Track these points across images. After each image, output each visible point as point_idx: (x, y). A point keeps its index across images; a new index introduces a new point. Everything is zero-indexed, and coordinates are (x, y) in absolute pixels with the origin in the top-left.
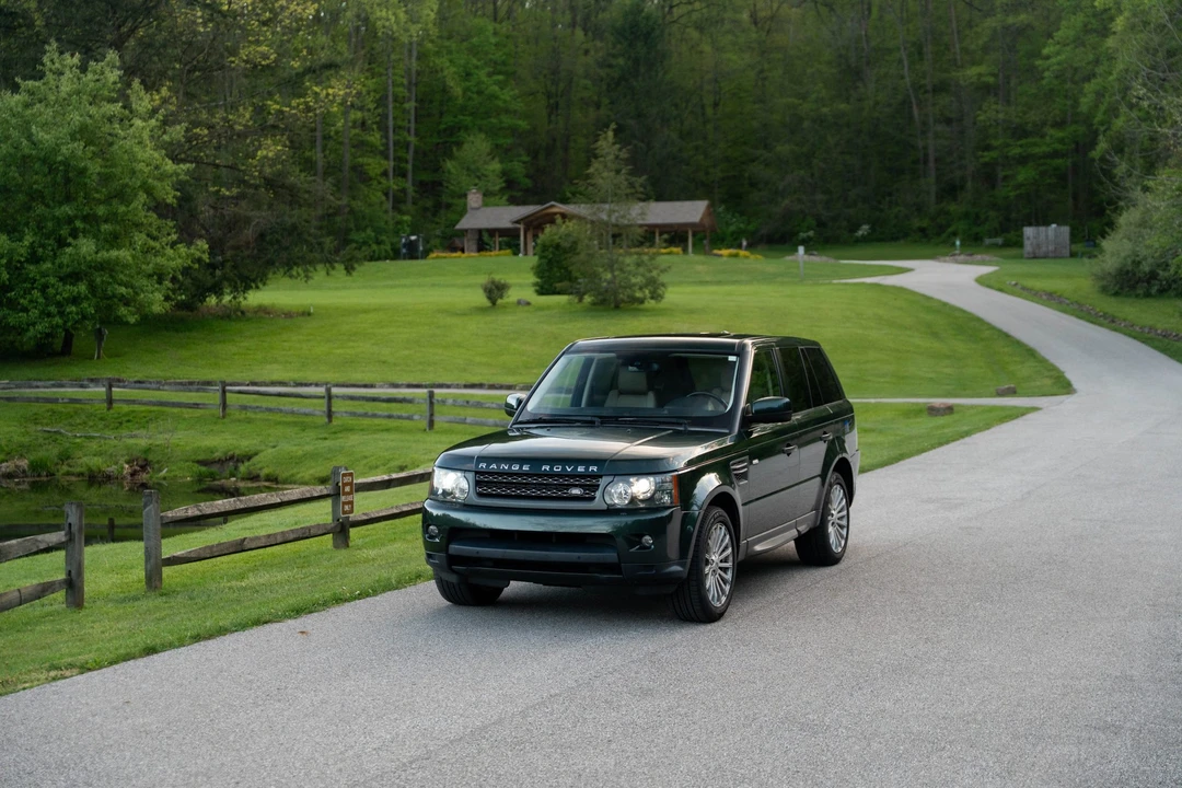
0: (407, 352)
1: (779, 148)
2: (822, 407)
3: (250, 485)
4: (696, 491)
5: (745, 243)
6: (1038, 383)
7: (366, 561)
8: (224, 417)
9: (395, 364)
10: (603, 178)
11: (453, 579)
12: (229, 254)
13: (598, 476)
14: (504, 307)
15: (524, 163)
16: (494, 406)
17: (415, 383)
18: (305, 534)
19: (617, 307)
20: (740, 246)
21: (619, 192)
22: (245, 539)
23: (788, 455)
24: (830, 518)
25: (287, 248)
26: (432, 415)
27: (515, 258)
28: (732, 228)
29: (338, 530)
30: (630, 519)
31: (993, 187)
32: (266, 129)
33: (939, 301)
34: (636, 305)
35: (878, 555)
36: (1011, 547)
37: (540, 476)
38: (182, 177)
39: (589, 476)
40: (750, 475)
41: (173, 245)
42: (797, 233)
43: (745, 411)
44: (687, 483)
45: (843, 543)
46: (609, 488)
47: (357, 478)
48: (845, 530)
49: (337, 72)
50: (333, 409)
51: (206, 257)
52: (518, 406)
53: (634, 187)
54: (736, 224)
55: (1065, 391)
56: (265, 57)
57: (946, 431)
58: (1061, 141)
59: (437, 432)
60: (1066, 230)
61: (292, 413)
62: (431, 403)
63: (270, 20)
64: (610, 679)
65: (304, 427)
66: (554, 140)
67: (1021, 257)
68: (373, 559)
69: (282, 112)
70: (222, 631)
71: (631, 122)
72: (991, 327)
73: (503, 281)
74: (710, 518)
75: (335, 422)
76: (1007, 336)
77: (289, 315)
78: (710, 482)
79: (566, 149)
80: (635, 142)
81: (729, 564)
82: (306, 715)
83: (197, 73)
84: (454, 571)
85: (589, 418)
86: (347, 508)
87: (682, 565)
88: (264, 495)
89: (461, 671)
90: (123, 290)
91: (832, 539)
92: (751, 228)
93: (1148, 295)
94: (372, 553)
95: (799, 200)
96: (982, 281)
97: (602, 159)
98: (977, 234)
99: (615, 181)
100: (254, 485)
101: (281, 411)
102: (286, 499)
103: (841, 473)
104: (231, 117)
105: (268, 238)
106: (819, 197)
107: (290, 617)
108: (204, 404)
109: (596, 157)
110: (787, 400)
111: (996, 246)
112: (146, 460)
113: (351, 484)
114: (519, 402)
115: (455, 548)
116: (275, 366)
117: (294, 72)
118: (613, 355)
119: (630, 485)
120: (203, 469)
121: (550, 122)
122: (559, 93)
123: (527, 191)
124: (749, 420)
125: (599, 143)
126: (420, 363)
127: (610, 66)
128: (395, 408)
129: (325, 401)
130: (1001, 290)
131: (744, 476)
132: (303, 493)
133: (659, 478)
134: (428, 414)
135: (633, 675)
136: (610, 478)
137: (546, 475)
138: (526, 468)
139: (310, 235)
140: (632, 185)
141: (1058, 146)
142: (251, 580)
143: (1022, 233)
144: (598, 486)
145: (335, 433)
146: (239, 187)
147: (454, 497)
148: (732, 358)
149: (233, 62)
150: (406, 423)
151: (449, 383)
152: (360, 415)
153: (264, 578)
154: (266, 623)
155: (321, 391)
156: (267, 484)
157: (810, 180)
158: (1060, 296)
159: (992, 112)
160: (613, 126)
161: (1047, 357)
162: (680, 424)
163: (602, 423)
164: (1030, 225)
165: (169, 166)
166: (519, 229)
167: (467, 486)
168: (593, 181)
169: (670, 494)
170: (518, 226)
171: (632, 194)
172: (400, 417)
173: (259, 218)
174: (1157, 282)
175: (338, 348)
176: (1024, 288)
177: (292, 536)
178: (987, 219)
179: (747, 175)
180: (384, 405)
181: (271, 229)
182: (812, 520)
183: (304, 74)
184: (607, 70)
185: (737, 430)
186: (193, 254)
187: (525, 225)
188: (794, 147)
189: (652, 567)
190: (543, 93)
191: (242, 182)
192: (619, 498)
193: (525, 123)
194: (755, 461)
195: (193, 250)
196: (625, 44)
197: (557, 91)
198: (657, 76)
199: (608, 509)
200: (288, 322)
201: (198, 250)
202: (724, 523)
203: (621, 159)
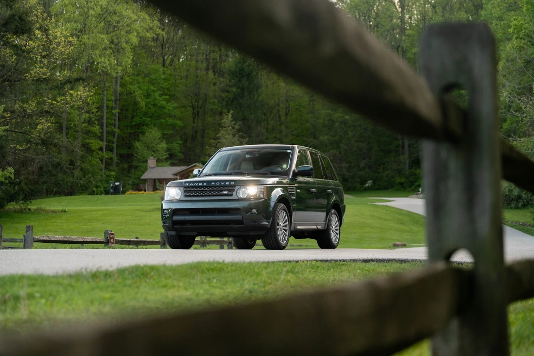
2: (328, 180)
4: (272, 194)
10: (226, 139)
11: (173, 233)
12: (22, 177)
13: (234, 186)
15: (181, 144)
24: (331, 228)
25: (54, 175)
30: (247, 203)
32: (43, 113)
37: (210, 187)
38: (2, 133)
39: (231, 186)
40: (296, 195)
43: (294, 171)
44: (271, 189)
45: (337, 240)
46: (239, 191)
47: (117, 236)
48: (338, 235)
49: (83, 83)
51: (12, 176)
56: (44, 74)
63: (47, 55)
69: (52, 104)
74: (280, 207)
78: (278, 192)
81: (287, 228)
83: (6, 83)
84: (174, 229)
87: (268, 222)
91: (332, 237)
93: (517, 208)
99: (232, 141)
103: (336, 210)
104: (25, 106)
105: (44, 169)
109: (222, 128)
110: (312, 167)
113: (113, 239)
115: (176, 218)
117: (59, 82)
118: (239, 151)
119: (247, 189)
121: (194, 122)
122: (200, 106)
123: (180, 160)
125: (224, 120)
127: (228, 92)
131: (294, 195)
132: (92, 238)
133: (259, 187)
136: (239, 187)
138: (205, 184)
139: (67, 168)
140: (241, 143)
144: (234, 190)
147: (175, 198)
149: (27, 76)
162: (267, 174)
163: (235, 174)
167: (180, 193)
169: (263, 193)
170: (176, 177)
173: (39, 159)
174: (521, 200)
181: (45, 165)
182: (323, 225)
183: (65, 83)
184: (227, 94)
185: (291, 177)
186: (5, 175)
187: (180, 176)
188: (330, 137)
189: (255, 222)
190: (190, 106)
191: (29, 142)
192: (242, 195)
193: (181, 122)
194: (298, 191)
195: (5, 172)
196: (236, 80)
197: (198, 105)
198: (254, 97)
199: (238, 199)
200: (54, 215)
201: (8, 172)
202: (285, 210)
203: (235, 129)
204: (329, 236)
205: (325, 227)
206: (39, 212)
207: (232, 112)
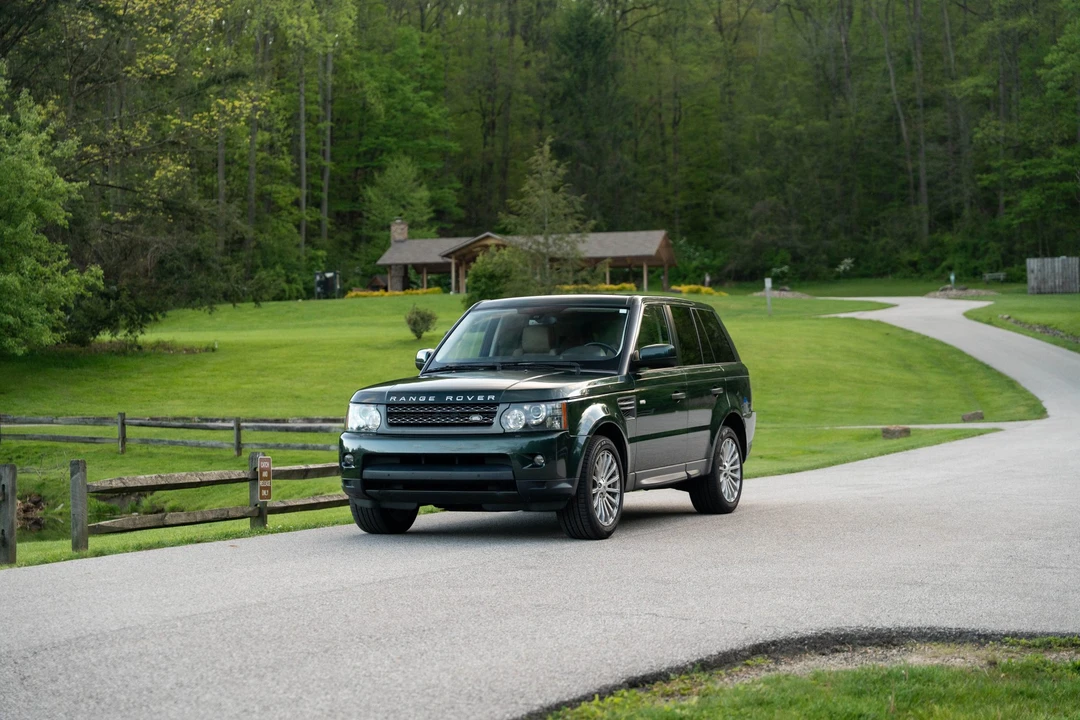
0: (322, 387)
1: (747, 172)
2: (714, 365)
4: (582, 419)
5: (708, 279)
6: (1011, 411)
8: (123, 452)
9: (310, 399)
11: (367, 504)
12: (124, 282)
13: (495, 404)
14: (430, 339)
15: (457, 190)
17: (331, 417)
18: (225, 516)
21: (556, 211)
24: (722, 469)
25: (189, 277)
27: (446, 295)
28: (695, 263)
29: (256, 514)
30: (523, 442)
31: (994, 216)
32: (165, 145)
33: (918, 334)
36: (903, 506)
37: (444, 405)
38: (75, 196)
39: (487, 404)
40: (637, 413)
41: (64, 270)
42: (769, 269)
43: (633, 356)
44: (574, 410)
45: (736, 494)
46: (505, 414)
47: (276, 464)
48: (739, 482)
49: (244, 83)
50: (242, 439)
52: (427, 359)
53: (574, 207)
54: (699, 258)
55: (1036, 416)
56: (165, 66)
58: (1070, 161)
60: (1075, 261)
61: (198, 445)
63: (169, 26)
65: (211, 460)
66: (491, 165)
67: (1025, 292)
69: (183, 128)
71: (577, 143)
72: (975, 361)
73: (429, 312)
74: (597, 445)
75: (244, 455)
76: (988, 368)
77: (191, 350)
78: (596, 412)
79: (504, 174)
81: (617, 490)
83: (89, 85)
84: (367, 496)
85: (494, 365)
86: (264, 493)
87: (572, 483)
89: (373, 560)
90: (10, 319)
91: (724, 488)
92: (717, 262)
95: (771, 231)
96: (969, 315)
97: (538, 175)
98: (976, 268)
99: (553, 200)
101: (185, 444)
102: (205, 479)
103: (733, 428)
104: (126, 132)
105: (168, 266)
106: (794, 226)
107: (219, 540)
108: (101, 438)
109: (531, 173)
110: (673, 347)
111: (997, 280)
112: (39, 495)
113: (268, 470)
114: (429, 355)
115: (369, 473)
116: (178, 402)
117: (196, 83)
118: (513, 311)
119: (524, 411)
121: (485, 144)
122: (496, 111)
123: (459, 222)
124: (635, 365)
125: (534, 158)
127: (554, 80)
129: (233, 433)
130: (989, 323)
131: (632, 413)
133: (550, 405)
135: (522, 561)
136: (507, 406)
137: (449, 405)
138: (431, 399)
139: (214, 261)
140: (571, 204)
141: (1065, 167)
143: (1025, 270)
144: (495, 413)
146: (134, 211)
147: (368, 429)
148: (623, 311)
149: (128, 72)
150: (322, 455)
152: (272, 447)
154: (200, 542)
155: (230, 425)
157: (784, 208)
158: (1054, 329)
159: (990, 129)
161: (1028, 388)
162: (573, 367)
163: (503, 369)
164: (1037, 256)
165: (61, 184)
166: (449, 264)
167: (379, 418)
168: (528, 200)
169: (560, 419)
170: (449, 260)
171: (571, 214)
173: (157, 243)
175: (245, 383)
176: (1017, 322)
178: (986, 251)
179: (711, 202)
181: (171, 255)
182: (703, 467)
183: (208, 85)
184: (551, 84)
185: (625, 372)
186: (86, 281)
187: (456, 258)
188: (765, 170)
189: (543, 483)
190: (477, 111)
191: (138, 205)
192: (514, 423)
193: (458, 144)
194: (643, 402)
195: (86, 276)
196: (571, 55)
197: (493, 108)
198: (607, 90)
199: (504, 433)
200: (191, 358)
201: (92, 276)
202: (611, 451)
203: (559, 176)
204: (717, 485)
205: (707, 469)
206: (160, 353)
207: (551, 140)
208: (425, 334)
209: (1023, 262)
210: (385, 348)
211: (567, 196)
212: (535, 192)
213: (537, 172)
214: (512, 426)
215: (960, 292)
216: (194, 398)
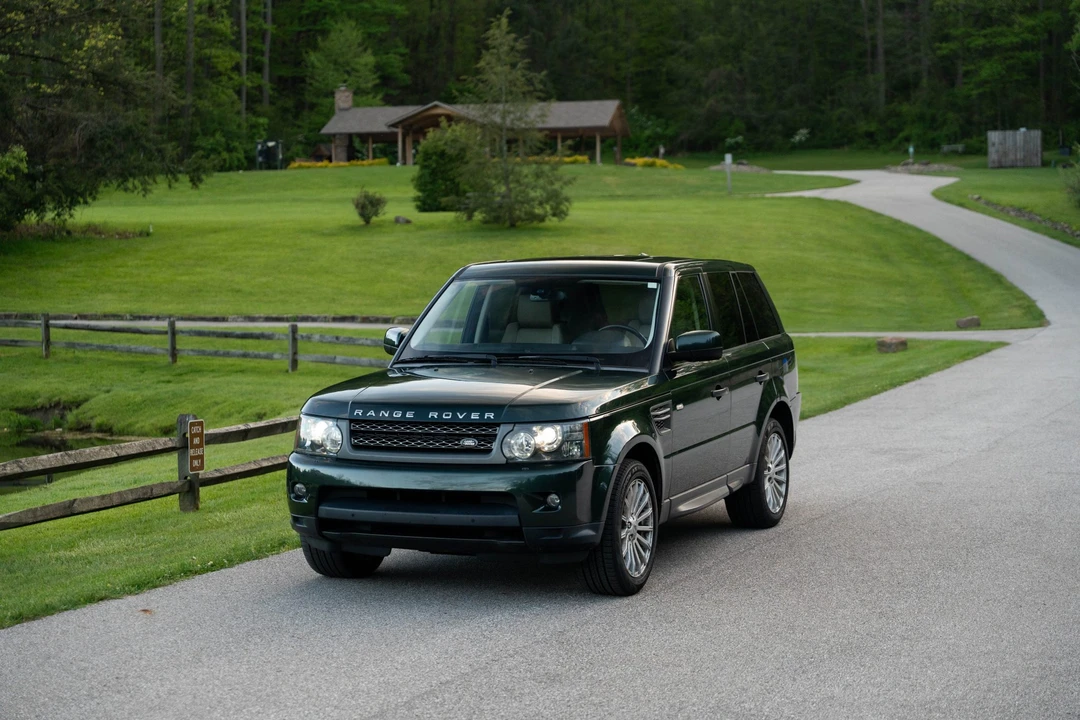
0: (264, 280)
1: (701, 39)
2: (756, 343)
3: (79, 436)
4: (610, 442)
5: (662, 150)
6: (1006, 314)
7: (220, 525)
8: (47, 356)
9: (251, 294)
10: (495, 74)
11: (323, 546)
12: (51, 162)
13: (495, 425)
14: (380, 225)
15: (402, 55)
16: (369, 342)
17: (274, 316)
18: (146, 495)
19: (513, 226)
20: (656, 154)
21: (514, 89)
22: (75, 500)
23: (718, 398)
24: (766, 472)
25: (121, 156)
26: (295, 353)
27: (392, 167)
28: (647, 133)
29: (186, 488)
30: (533, 475)
31: (953, 85)
32: (94, 13)
34: (535, 224)
35: (822, 516)
36: (977, 505)
37: (426, 424)
39: (484, 424)
40: (674, 423)
42: (723, 139)
43: (667, 347)
44: (599, 432)
45: (782, 501)
46: (508, 439)
47: (208, 426)
48: (784, 486)
50: (178, 347)
51: (24, 166)
52: (400, 342)
53: (533, 84)
54: (652, 127)
55: (1038, 323)
57: (898, 370)
58: (1032, 30)
59: (302, 374)
60: (1037, 134)
61: (129, 351)
62: (295, 340)
64: (511, 663)
65: (143, 368)
66: (438, 29)
67: (985, 166)
68: (228, 524)
70: (49, 610)
71: (528, 7)
72: (948, 245)
73: (378, 195)
74: (627, 474)
75: (180, 362)
76: (969, 258)
77: (123, 235)
78: (626, 431)
79: (451, 39)
80: (533, 30)
81: (649, 528)
82: (151, 709)
84: (324, 538)
85: (484, 357)
86: (196, 463)
87: (595, 529)
88: (97, 448)
89: (335, 655)
91: (769, 497)
92: (670, 132)
94: (226, 516)
95: (726, 100)
96: (940, 195)
97: (495, 51)
98: (933, 139)
99: (510, 77)
100: (84, 437)
101: (115, 349)
102: (123, 453)
103: (779, 419)
105: (98, 144)
106: (749, 95)
107: (130, 593)
108: (23, 341)
109: (487, 48)
110: (717, 334)
111: (955, 153)
113: (200, 435)
114: (401, 337)
115: (326, 510)
116: (108, 296)
118: (512, 282)
119: (534, 434)
120: (23, 418)
121: (432, 7)
123: (405, 88)
124: (671, 358)
125: (491, 32)
126: (281, 292)
128: (250, 345)
129: (167, 338)
130: (961, 205)
131: (667, 424)
132: (143, 445)
133: (567, 427)
134: (290, 352)
135: (537, 657)
136: (510, 427)
137: (433, 424)
138: (409, 415)
139: (148, 140)
140: (530, 82)
141: (1028, 36)
142: (83, 549)
143: (986, 139)
144: (496, 436)
145: (181, 375)
146: (62, 83)
147: (325, 450)
148: (652, 285)
150: (264, 363)
151: (316, 315)
152: (210, 354)
153: (98, 546)
154: (102, 599)
155: (164, 325)
156: (99, 435)
157: (739, 76)
158: (1030, 212)
160: (508, 12)
162: (591, 363)
163: (499, 362)
164: (995, 128)
166: (396, 134)
167: (340, 437)
168: (484, 77)
169: (580, 445)
170: (395, 130)
171: (530, 92)
172: (257, 356)
173: (87, 119)
175: (182, 275)
176: (988, 203)
177: (130, 497)
178: (944, 122)
179: (664, 70)
180: (239, 342)
181: (101, 133)
182: (746, 474)
185: (657, 370)
186: (8, 163)
187: (403, 128)
188: (719, 37)
189: (558, 531)
191: (66, 77)
192: (520, 450)
194: (680, 407)
195: (8, 158)
199: (507, 463)
200: (123, 244)
201: (14, 158)
202: (643, 479)
203: (517, 51)
204: (761, 494)
205: (750, 475)
208: (374, 219)
209: (982, 133)
210: (332, 234)
211: (527, 72)
212: (492, 68)
213: (494, 48)
214: (517, 454)
215: (922, 168)
216: (126, 292)
